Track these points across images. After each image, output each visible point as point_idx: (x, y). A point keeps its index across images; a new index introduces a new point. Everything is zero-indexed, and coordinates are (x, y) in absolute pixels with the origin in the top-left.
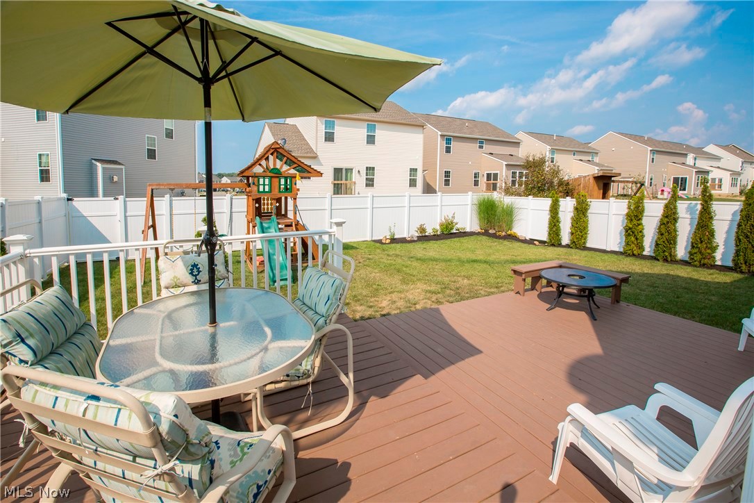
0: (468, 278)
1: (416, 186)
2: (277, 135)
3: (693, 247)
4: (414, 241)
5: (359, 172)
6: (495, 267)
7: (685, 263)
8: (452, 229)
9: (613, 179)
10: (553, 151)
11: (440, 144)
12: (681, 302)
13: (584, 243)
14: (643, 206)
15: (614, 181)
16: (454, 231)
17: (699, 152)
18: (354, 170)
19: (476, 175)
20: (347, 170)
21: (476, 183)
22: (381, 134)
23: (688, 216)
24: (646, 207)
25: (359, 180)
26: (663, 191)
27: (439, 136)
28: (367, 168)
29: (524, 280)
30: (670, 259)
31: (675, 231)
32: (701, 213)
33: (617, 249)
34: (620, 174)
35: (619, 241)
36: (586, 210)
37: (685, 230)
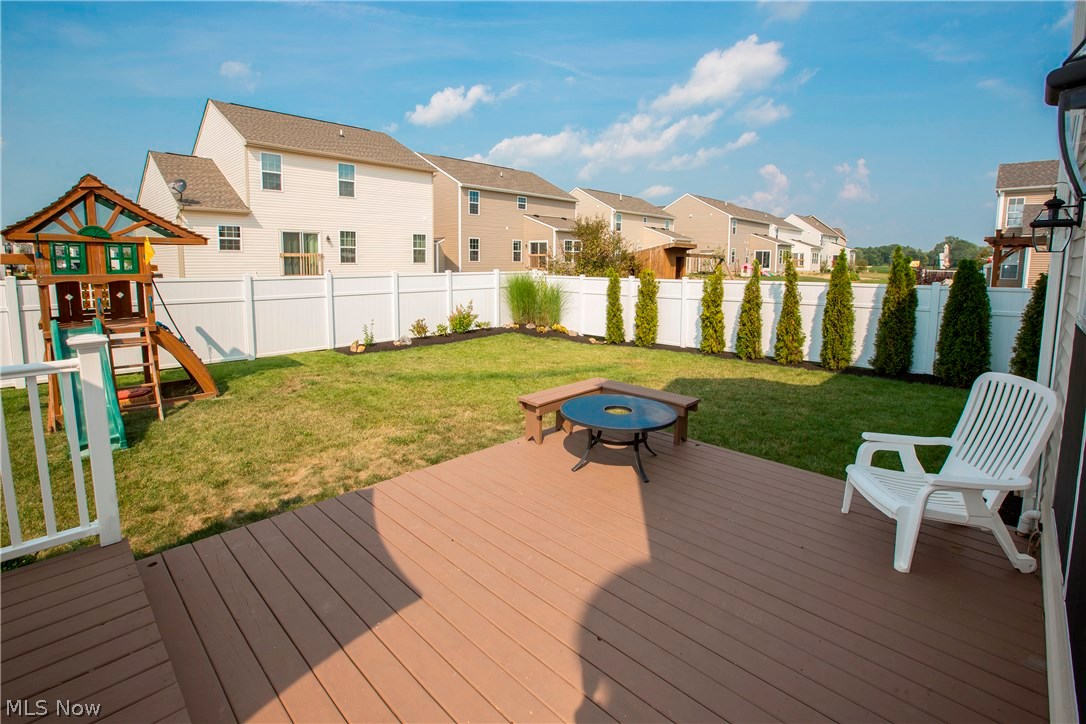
0: (473, 406)
1: (424, 261)
2: (172, 174)
3: (779, 340)
4: (406, 347)
5: (328, 239)
6: (522, 386)
7: (771, 360)
8: (469, 325)
9: (688, 252)
10: (618, 215)
11: (462, 201)
12: (768, 421)
13: (653, 339)
14: (722, 288)
15: (689, 255)
16: (473, 327)
17: (781, 223)
18: (319, 236)
19: (516, 246)
20: (307, 236)
21: (517, 257)
22: (362, 180)
23: (772, 301)
24: (725, 290)
25: (328, 252)
26: (746, 267)
27: (460, 189)
28: (342, 233)
29: (540, 418)
30: (754, 357)
31: (759, 319)
32: (786, 296)
33: (694, 346)
34: (695, 246)
35: (695, 334)
36: (654, 293)
37: (769, 317)
